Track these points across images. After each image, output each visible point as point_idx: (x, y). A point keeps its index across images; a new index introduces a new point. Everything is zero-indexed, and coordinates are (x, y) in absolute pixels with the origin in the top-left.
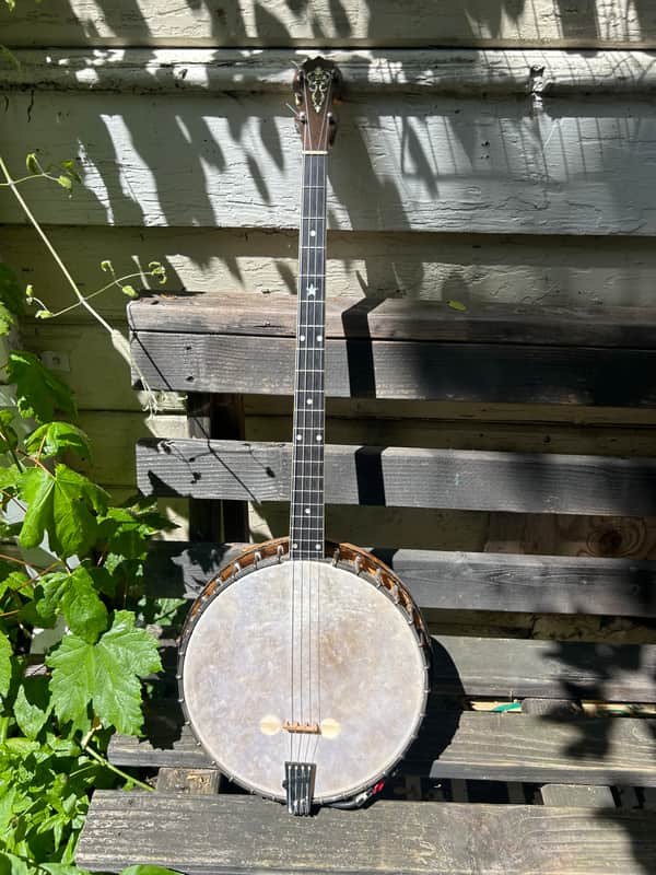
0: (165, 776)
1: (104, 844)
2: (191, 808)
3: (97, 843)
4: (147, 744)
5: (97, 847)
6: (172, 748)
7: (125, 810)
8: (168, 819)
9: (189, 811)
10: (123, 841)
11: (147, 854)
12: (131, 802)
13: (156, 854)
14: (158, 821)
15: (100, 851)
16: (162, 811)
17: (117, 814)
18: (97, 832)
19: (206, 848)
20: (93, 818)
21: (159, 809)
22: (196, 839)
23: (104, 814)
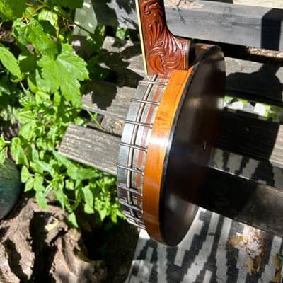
0: (106, 119)
1: (70, 150)
2: (109, 143)
3: (67, 149)
4: (95, 105)
5: (67, 151)
6: (105, 110)
7: (80, 136)
8: (97, 146)
9: (107, 144)
10: (77, 151)
11: (86, 160)
12: (84, 134)
13: (90, 161)
14: (93, 146)
15: (67, 153)
16: (96, 141)
17: (77, 137)
18: (67, 144)
19: (111, 165)
20: (67, 137)
21: (94, 140)
22: (108, 160)
23: (72, 136)
